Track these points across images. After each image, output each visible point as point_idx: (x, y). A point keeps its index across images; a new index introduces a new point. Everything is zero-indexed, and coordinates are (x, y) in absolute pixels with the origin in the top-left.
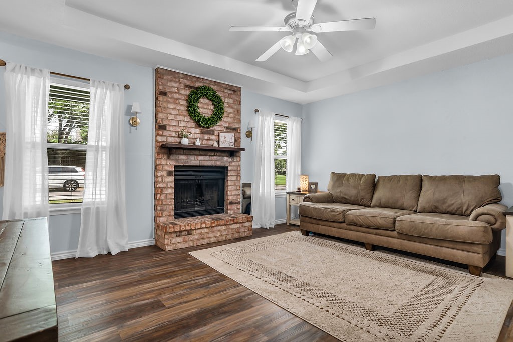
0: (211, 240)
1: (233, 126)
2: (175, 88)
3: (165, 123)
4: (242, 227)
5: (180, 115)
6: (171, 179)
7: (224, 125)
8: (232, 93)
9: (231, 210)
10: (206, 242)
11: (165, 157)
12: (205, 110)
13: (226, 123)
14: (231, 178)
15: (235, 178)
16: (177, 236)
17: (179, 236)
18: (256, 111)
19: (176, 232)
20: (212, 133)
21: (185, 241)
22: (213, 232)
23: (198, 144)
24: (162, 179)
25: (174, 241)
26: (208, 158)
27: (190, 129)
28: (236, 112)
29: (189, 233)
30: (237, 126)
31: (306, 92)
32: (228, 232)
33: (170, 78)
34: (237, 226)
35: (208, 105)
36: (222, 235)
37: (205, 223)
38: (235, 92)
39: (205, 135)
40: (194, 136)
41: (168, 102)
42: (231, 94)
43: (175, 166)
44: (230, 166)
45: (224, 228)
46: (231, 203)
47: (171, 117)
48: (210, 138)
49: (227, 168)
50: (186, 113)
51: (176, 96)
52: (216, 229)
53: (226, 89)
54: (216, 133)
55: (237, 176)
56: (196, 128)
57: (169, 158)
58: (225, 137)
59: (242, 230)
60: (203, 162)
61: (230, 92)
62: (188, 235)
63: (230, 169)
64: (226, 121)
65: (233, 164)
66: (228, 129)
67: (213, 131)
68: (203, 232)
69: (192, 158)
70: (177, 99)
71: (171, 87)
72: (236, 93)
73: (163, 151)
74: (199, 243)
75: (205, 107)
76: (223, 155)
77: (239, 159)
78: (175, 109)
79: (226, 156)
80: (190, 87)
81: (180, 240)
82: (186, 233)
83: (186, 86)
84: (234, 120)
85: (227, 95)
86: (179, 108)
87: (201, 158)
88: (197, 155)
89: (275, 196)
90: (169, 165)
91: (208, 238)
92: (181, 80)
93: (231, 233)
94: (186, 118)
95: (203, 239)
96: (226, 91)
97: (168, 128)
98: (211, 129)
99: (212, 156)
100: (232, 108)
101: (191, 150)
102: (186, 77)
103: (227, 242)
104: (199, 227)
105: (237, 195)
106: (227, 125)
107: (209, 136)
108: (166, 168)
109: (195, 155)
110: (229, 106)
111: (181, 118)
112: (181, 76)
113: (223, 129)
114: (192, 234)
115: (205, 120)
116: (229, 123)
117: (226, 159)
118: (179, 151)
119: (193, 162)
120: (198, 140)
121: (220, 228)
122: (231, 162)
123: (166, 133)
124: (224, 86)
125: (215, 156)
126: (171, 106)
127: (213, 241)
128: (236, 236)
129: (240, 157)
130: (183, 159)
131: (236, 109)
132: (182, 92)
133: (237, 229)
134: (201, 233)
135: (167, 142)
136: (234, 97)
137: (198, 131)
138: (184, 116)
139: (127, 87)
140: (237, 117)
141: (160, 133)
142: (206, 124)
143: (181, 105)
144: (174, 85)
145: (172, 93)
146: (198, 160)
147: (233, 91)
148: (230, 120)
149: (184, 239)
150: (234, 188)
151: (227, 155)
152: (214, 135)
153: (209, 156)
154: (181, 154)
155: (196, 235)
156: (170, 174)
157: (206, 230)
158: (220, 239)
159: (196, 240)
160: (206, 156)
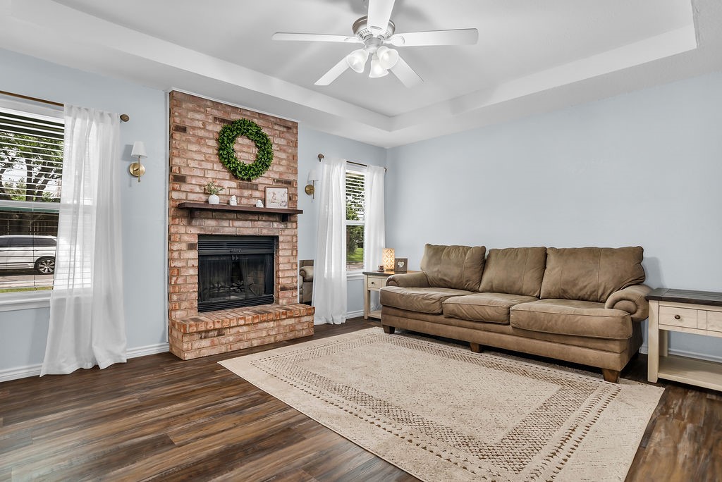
0: (253, 342)
1: (285, 177)
2: (198, 120)
3: (183, 172)
4: (299, 322)
5: (207, 161)
6: (194, 254)
7: (272, 176)
8: (285, 130)
9: (283, 298)
10: (246, 345)
11: (184, 222)
12: (244, 154)
13: (276, 172)
14: (283, 254)
15: (289, 253)
16: (201, 338)
17: (205, 338)
18: (320, 157)
19: (200, 332)
20: (255, 187)
21: (213, 345)
22: (255, 331)
23: (234, 202)
24: (180, 254)
25: (196, 345)
26: (248, 224)
27: (223, 181)
28: (291, 158)
29: (220, 332)
30: (291, 178)
31: (390, 131)
32: (279, 330)
33: (191, 105)
34: (291, 321)
35: (249, 147)
36: (269, 335)
37: (244, 318)
38: (289, 128)
39: (244, 191)
40: (228, 192)
41: (189, 141)
42: (283, 132)
43: (200, 236)
44: (281, 235)
45: (271, 324)
46: (284, 289)
47: (192, 164)
48: (251, 195)
49: (277, 237)
50: (216, 159)
51: (201, 133)
52: (260, 326)
53: (275, 124)
54: (261, 188)
55: (292, 249)
56: (230, 179)
57: (189, 224)
58: (274, 194)
59: (299, 327)
60: (241, 229)
61: (282, 129)
62: (218, 335)
63: (281, 239)
64: (275, 170)
65: (287, 232)
66: (278, 181)
67: (257, 185)
68: (241, 331)
69: (225, 223)
70: (202, 138)
71: (193, 119)
72: (291, 131)
73: (180, 213)
74: (235, 347)
75: (245, 149)
76: (271, 219)
77: (294, 225)
78: (199, 152)
79: (276, 221)
80: (223, 121)
81: (206, 343)
82: (216, 333)
83: (216, 119)
84: (288, 169)
85: (278, 132)
86: (204, 150)
87: (238, 223)
88: (233, 220)
89: (348, 277)
90: (190, 233)
91: (248, 340)
92: (208, 109)
93: (282, 331)
94: (215, 165)
95: (240, 340)
96: (276, 127)
97: (188, 179)
98: (254, 181)
99: (255, 220)
100: (284, 151)
101: (223, 212)
102: (216, 105)
103: (277, 345)
104: (235, 324)
105: (293, 277)
106: (277, 177)
107: (250, 192)
108: (186, 238)
109: (230, 219)
110: (281, 149)
111: (209, 166)
112: (209, 103)
113: (270, 182)
114: (224, 335)
115: (245, 168)
116: (281, 174)
117: (275, 225)
118: (204, 213)
119: (227, 229)
120: (234, 198)
121: (266, 325)
122: (283, 230)
123: (185, 187)
124: (272, 120)
125: (258, 220)
126: (194, 148)
127: (255, 343)
128: (291, 336)
129: (296, 222)
130: (210, 225)
131: (291, 153)
132: (210, 127)
133: (292, 325)
134: (238, 332)
135: (186, 199)
136: (288, 135)
137: (234, 184)
138: (212, 162)
139: (124, 118)
140: (292, 165)
141: (176, 186)
142: (246, 175)
143: (209, 147)
144: (198, 116)
145: (194, 128)
146: (233, 226)
147: (285, 127)
148: (281, 169)
149: (213, 341)
150: (288, 267)
151: (278, 220)
152: (257, 190)
153: (251, 220)
154: (208, 218)
155: (231, 335)
156: (191, 247)
157: (245, 329)
158: (267, 341)
159: (231, 344)
160: (246, 220)
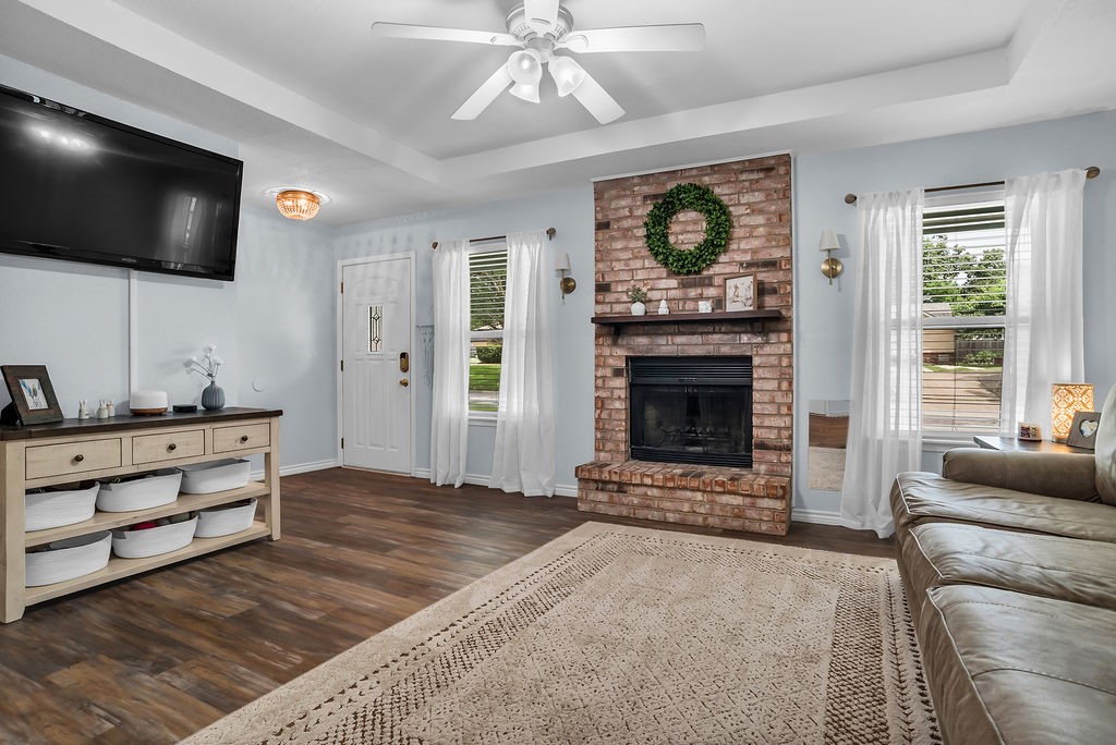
0: (668, 515)
1: (763, 256)
2: (624, 208)
3: (607, 279)
4: (753, 505)
5: (636, 258)
6: (621, 382)
7: (738, 257)
8: (761, 175)
9: (761, 463)
10: (655, 515)
11: (609, 341)
12: (689, 236)
13: (745, 251)
14: (763, 386)
15: (773, 385)
16: (597, 489)
17: (602, 490)
18: (851, 199)
19: (596, 481)
20: (708, 282)
21: (611, 502)
22: (672, 500)
23: (663, 309)
24: (604, 381)
25: (592, 496)
26: (696, 339)
27: (656, 281)
28: (775, 220)
29: (622, 487)
30: (777, 254)
32: (712, 509)
33: (614, 192)
34: (737, 500)
35: (695, 222)
36: (694, 512)
37: (652, 476)
38: (768, 170)
39: (689, 290)
40: (665, 294)
41: (613, 238)
42: (757, 181)
43: (627, 358)
44: (757, 355)
45: (699, 496)
46: (763, 446)
47: (617, 266)
48: (701, 294)
49: (749, 359)
50: (645, 252)
51: (626, 224)
52: (679, 494)
53: (742, 172)
54: (718, 281)
55: (780, 380)
56: (669, 277)
57: (615, 343)
58: (737, 287)
59: (752, 513)
60: (686, 347)
61: (755, 176)
62: (619, 491)
63: (756, 361)
64: (743, 247)
65: (767, 349)
66: (750, 265)
67: (710, 278)
68: (649, 493)
69: (662, 340)
70: (628, 230)
71: (616, 209)
72: (773, 173)
73: (605, 330)
74: (641, 514)
75: (690, 228)
76: (736, 329)
77: (784, 337)
78: (625, 249)
79: (746, 332)
80: (655, 197)
81: (602, 497)
82: (616, 488)
83: (646, 198)
84: (768, 240)
85: (747, 184)
86: (633, 244)
87: (680, 339)
88: (671, 334)
90: (618, 355)
91: (659, 509)
92: (636, 189)
93: (717, 511)
94: (647, 262)
95: (648, 507)
96: (744, 177)
97: (613, 287)
98: (705, 273)
99: (708, 333)
100: (761, 212)
101: (652, 325)
102: (645, 179)
103: (706, 530)
104: (638, 482)
105: (780, 429)
106: (748, 258)
107: (699, 291)
108: (611, 361)
109: (668, 334)
110: (753, 211)
111: (638, 264)
112: (636, 181)
113: (735, 269)
114: (625, 492)
115: (681, 256)
116: (754, 251)
117: (745, 338)
118: (633, 329)
119: (663, 347)
120: (663, 303)
121: (689, 494)
122: (760, 345)
123: (610, 297)
124: (735, 167)
125: (715, 332)
126: (619, 245)
127: (671, 517)
128: (735, 524)
129: (789, 331)
130: (641, 344)
131: (774, 213)
132: (639, 212)
133: (738, 506)
134: (646, 494)
135: (611, 313)
136: (769, 184)
137: (673, 283)
138: (643, 258)
139: (551, 233)
140: (777, 232)
141: (600, 297)
142: (683, 267)
143: (637, 238)
144: (623, 203)
145: (618, 220)
146: (673, 344)
147: (761, 170)
148: (755, 243)
149: (612, 497)
150: (770, 409)
151: (749, 329)
152: (711, 285)
153: (701, 334)
154: (638, 335)
155: (636, 496)
156: (617, 373)
157: (655, 492)
158: (690, 519)
159: (635, 507)
160: (694, 334)
